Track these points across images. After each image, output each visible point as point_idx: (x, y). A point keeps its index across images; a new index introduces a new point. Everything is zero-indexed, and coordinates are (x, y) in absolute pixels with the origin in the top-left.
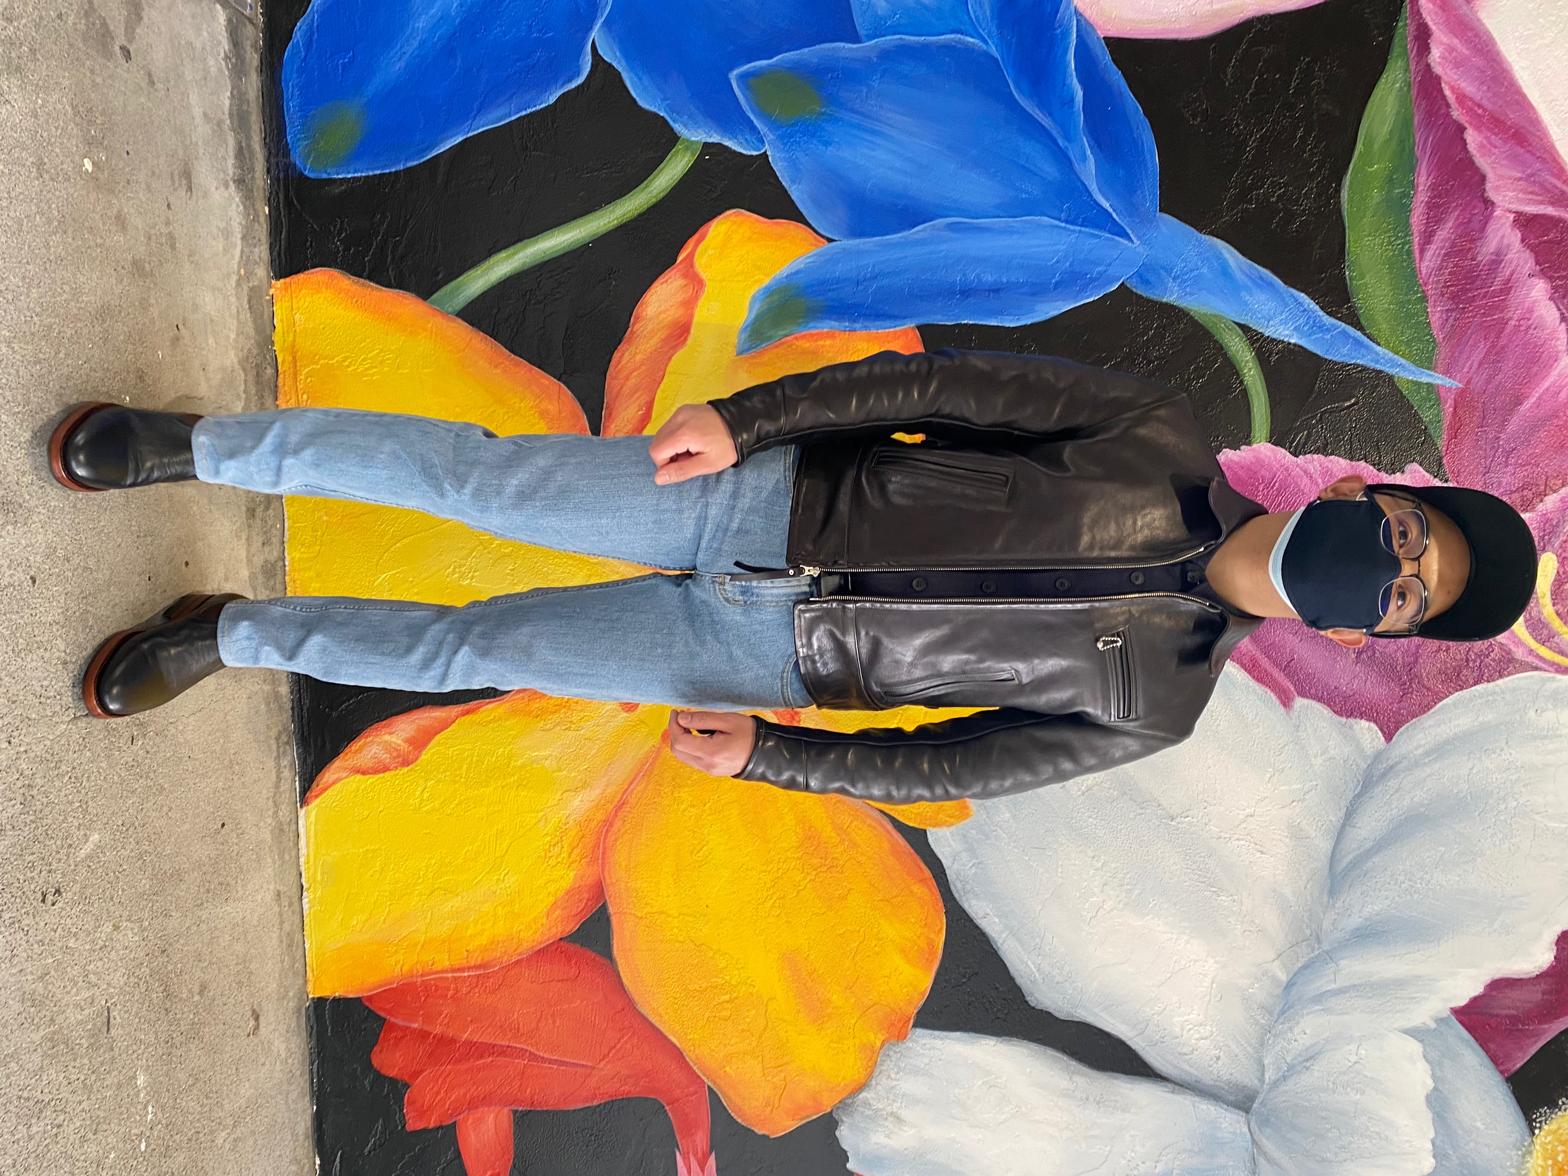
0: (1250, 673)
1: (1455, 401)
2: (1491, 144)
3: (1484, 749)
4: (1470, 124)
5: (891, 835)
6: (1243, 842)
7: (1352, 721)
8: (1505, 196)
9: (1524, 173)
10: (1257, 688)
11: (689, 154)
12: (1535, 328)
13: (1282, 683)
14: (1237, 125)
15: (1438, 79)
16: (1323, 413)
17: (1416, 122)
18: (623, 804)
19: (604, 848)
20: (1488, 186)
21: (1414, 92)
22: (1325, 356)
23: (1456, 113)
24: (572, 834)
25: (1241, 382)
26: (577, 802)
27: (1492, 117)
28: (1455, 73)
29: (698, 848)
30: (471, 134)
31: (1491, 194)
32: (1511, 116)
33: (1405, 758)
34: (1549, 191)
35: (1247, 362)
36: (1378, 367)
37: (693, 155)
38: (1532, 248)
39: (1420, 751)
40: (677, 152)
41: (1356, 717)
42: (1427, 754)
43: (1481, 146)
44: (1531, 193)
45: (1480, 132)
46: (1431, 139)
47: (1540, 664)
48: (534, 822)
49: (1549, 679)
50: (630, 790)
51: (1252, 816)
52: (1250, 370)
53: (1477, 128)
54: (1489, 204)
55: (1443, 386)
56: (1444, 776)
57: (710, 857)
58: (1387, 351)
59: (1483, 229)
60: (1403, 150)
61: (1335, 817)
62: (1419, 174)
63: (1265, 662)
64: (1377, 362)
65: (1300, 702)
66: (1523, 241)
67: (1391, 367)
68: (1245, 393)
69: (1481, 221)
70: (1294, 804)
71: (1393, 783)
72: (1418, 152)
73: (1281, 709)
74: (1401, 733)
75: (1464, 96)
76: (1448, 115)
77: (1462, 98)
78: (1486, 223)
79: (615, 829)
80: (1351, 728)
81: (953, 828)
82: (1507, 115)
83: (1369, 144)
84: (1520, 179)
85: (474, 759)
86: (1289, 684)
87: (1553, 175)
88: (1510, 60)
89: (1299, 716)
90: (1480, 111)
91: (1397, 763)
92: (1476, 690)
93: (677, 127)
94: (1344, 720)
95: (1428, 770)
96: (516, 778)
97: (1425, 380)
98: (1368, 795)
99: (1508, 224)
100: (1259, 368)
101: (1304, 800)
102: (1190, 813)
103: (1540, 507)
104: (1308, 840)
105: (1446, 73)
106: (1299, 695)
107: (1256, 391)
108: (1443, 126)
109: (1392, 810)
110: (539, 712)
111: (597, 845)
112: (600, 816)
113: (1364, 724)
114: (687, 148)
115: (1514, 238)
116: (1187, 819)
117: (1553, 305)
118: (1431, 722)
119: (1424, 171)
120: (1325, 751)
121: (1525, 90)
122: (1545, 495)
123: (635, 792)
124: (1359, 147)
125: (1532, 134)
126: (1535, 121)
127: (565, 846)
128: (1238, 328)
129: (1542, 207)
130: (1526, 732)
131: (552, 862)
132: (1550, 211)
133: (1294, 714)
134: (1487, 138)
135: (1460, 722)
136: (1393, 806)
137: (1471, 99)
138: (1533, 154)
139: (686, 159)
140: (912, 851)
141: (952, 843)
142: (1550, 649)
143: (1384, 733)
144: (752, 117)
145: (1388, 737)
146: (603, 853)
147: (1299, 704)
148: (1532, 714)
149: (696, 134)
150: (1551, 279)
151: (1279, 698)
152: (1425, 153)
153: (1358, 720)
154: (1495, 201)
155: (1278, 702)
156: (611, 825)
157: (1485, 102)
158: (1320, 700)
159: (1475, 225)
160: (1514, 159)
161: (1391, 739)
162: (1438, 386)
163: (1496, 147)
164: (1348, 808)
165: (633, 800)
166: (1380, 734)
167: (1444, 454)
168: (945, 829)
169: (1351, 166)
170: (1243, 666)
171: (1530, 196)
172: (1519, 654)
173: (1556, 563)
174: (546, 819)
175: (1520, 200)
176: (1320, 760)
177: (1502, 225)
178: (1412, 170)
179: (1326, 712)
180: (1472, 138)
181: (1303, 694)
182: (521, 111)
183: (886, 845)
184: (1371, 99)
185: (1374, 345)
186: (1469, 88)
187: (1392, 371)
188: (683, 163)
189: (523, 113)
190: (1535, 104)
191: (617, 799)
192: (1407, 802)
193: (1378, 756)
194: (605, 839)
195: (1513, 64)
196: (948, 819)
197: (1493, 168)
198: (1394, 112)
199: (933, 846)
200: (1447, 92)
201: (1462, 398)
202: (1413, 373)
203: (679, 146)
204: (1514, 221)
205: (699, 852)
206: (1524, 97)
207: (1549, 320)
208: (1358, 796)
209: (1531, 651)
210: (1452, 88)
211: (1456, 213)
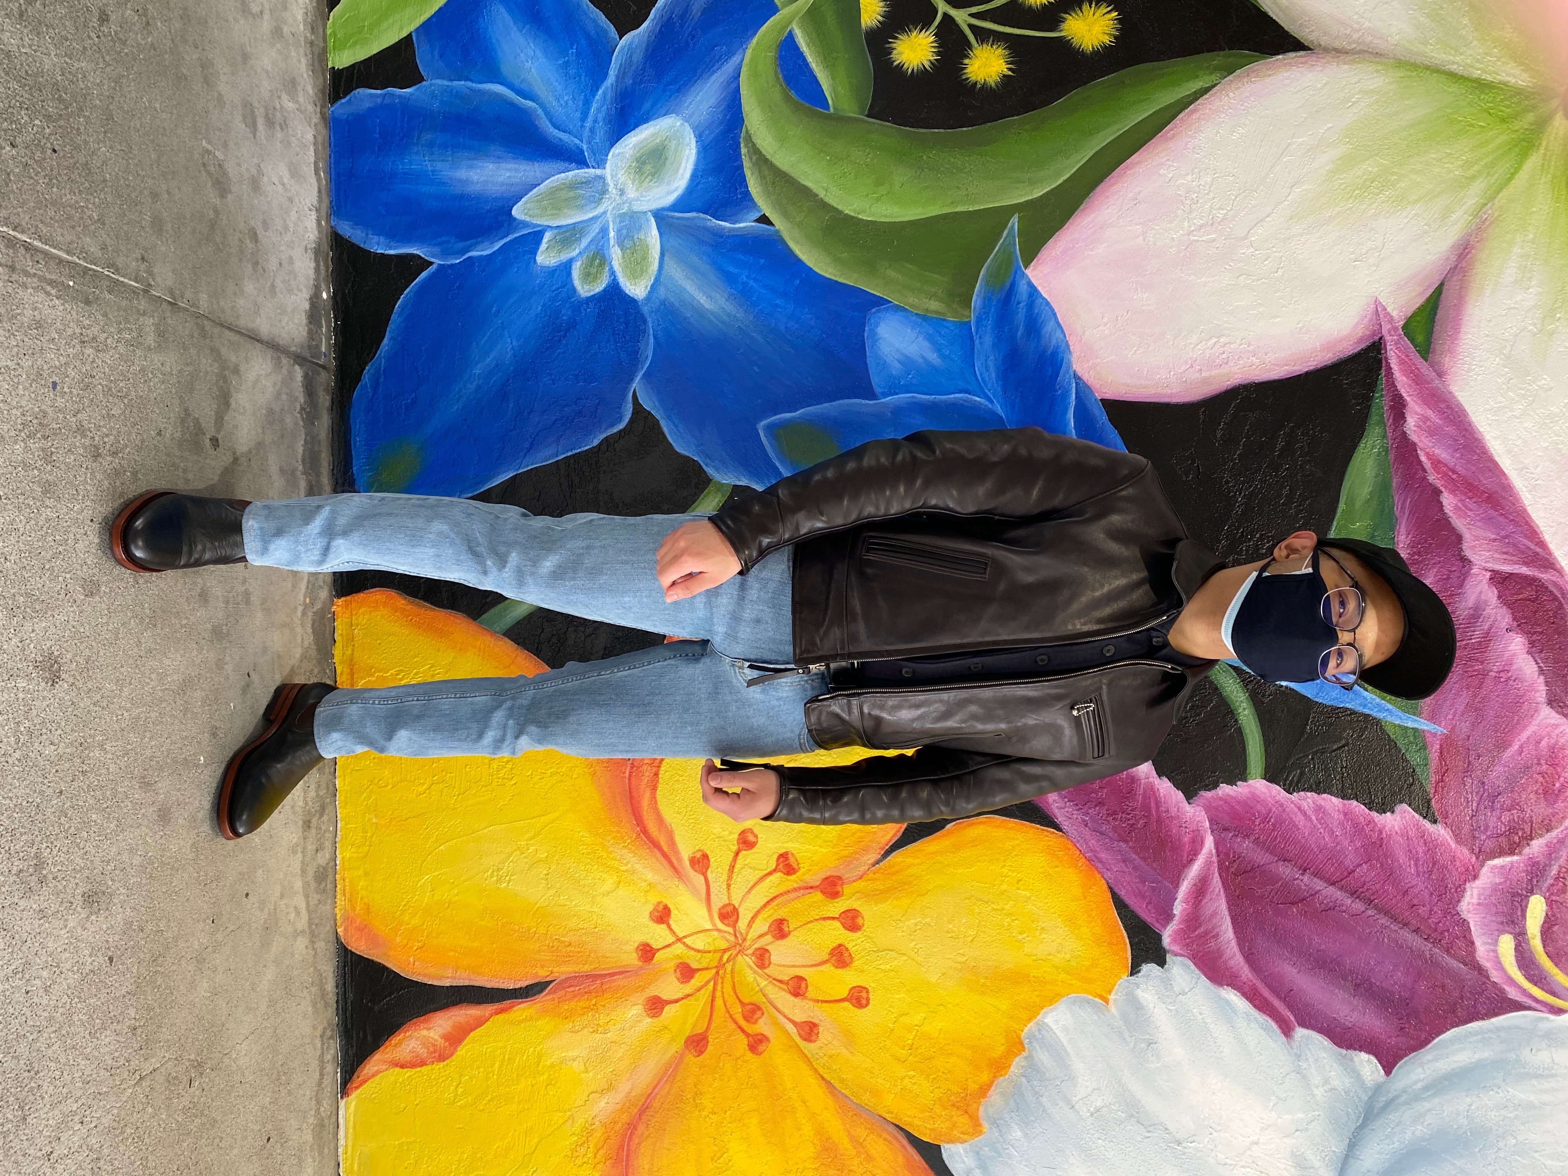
0: (1251, 1002)
1: (1441, 746)
2: (1466, 507)
3: (1482, 1085)
4: (1446, 488)
5: (906, 1149)
6: (1249, 1170)
7: (1351, 1053)
8: (1480, 555)
9: (1498, 534)
10: (1258, 1016)
11: (720, 495)
12: (1515, 681)
13: (1283, 1013)
14: (1227, 482)
15: (1414, 444)
16: (1315, 753)
17: (1394, 485)
18: (647, 1108)
19: (628, 1150)
20: (1465, 546)
21: (1391, 457)
22: (1316, 700)
23: (1433, 478)
24: (598, 1134)
25: (1236, 721)
26: (603, 1104)
27: (1466, 481)
28: (1430, 441)
29: (718, 1155)
30: (521, 471)
31: (1468, 553)
32: (1484, 482)
33: (1405, 1092)
34: (1523, 552)
35: (1242, 702)
36: (1367, 711)
37: (723, 496)
38: (1508, 605)
39: (1420, 1085)
40: (708, 493)
41: (1355, 1049)
42: (1426, 1088)
43: (1457, 508)
44: (1506, 553)
45: (1455, 495)
46: (1409, 500)
47: (1534, 1004)
48: (561, 1121)
49: (1542, 1019)
50: (653, 1094)
51: (1257, 1143)
52: (1244, 709)
53: (1452, 492)
54: (1465, 562)
55: (1428, 731)
56: (1444, 1111)
57: (730, 1164)
58: (1374, 697)
59: (1461, 585)
60: (1382, 511)
61: (1338, 1147)
62: (1399, 532)
63: (1266, 993)
64: (1365, 706)
65: (1300, 1032)
66: (1499, 597)
67: (1379, 711)
68: (1240, 731)
69: (1459, 577)
70: (1298, 1133)
71: (1393, 1117)
72: (1397, 513)
73: (1284, 1039)
74: (1400, 1067)
75: (1439, 462)
76: (1425, 479)
77: (1437, 463)
78: (1464, 580)
79: (638, 1132)
80: (1351, 1060)
81: (966, 1145)
82: (1480, 481)
83: (1351, 502)
84: (1495, 540)
85: (506, 1057)
86: (1289, 1014)
87: (1526, 537)
88: (1481, 430)
89: (1300, 1046)
90: (1454, 476)
91: (1397, 1097)
92: (1472, 1027)
93: (710, 471)
94: (1344, 1051)
95: (1427, 1105)
96: (545, 1077)
97: (1410, 724)
98: (1370, 1127)
99: (1485, 581)
100: (1253, 709)
101: (1306, 1130)
102: (1195, 1138)
103: (1526, 850)
104: (1312, 1170)
105: (1421, 441)
106: (1299, 1025)
107: (1251, 730)
108: (1419, 490)
109: (1393, 1143)
110: (568, 1014)
111: (621, 1147)
112: (625, 1118)
113: (1364, 1056)
114: (718, 490)
115: (1491, 595)
116: (1193, 1145)
117: (1531, 659)
118: (1429, 1057)
119: (1403, 530)
120: (1326, 1081)
121: (1497, 459)
122: (1532, 839)
123: (658, 1096)
124: (1342, 506)
125: (1504, 498)
126: (1507, 487)
127: (591, 1146)
128: (1232, 671)
129: (1517, 566)
130: (1522, 1070)
131: (579, 1162)
132: (1524, 570)
133: (1295, 1044)
134: (1461, 500)
135: (1458, 1058)
136: (1395, 1139)
137: (1446, 465)
138: (1506, 518)
140: (926, 1166)
141: (966, 1159)
142: (1543, 989)
143: (1384, 1068)
144: (778, 464)
145: (1388, 1069)
146: (628, 1156)
147: (1299, 1034)
148: (1528, 1050)
149: (726, 478)
150: (1528, 633)
151: (1280, 1027)
152: (1404, 513)
153: (1357, 1052)
154: (1472, 559)
155: (1278, 1031)
156: (635, 1128)
157: (1458, 468)
158: (1320, 1031)
159: (1454, 580)
160: (1488, 521)
161: (1391, 1072)
162: (1424, 731)
163: (1470, 510)
164: (1350, 1139)
165: (656, 1104)
166: (1380, 1067)
167: (1431, 796)
168: (959, 1145)
169: (1335, 523)
170: (1244, 995)
171: (1505, 556)
172: (1513, 994)
173: (1544, 905)
174: (573, 1119)
175: (1494, 559)
176: (1321, 1089)
177: (1479, 583)
178: (1392, 529)
179: (1326, 1043)
180: (1448, 501)
181: (1303, 1024)
182: (567, 451)
183: (901, 1159)
184: (1352, 462)
186: (1443, 454)
187: (1380, 715)
189: (569, 454)
190: (1506, 472)
191: (641, 1103)
192: (1408, 1135)
193: (1378, 1089)
194: (629, 1142)
195: (1485, 434)
196: (962, 1136)
197: (1468, 529)
198: (1374, 474)
199: (947, 1162)
200: (1423, 458)
201: (1447, 744)
202: (1401, 718)
203: (711, 487)
204: (1490, 579)
205: (719, 1158)
206: (1496, 464)
207: (1528, 672)
208: (1361, 1127)
209: (1525, 992)
210: (1427, 455)
211: (1435, 570)
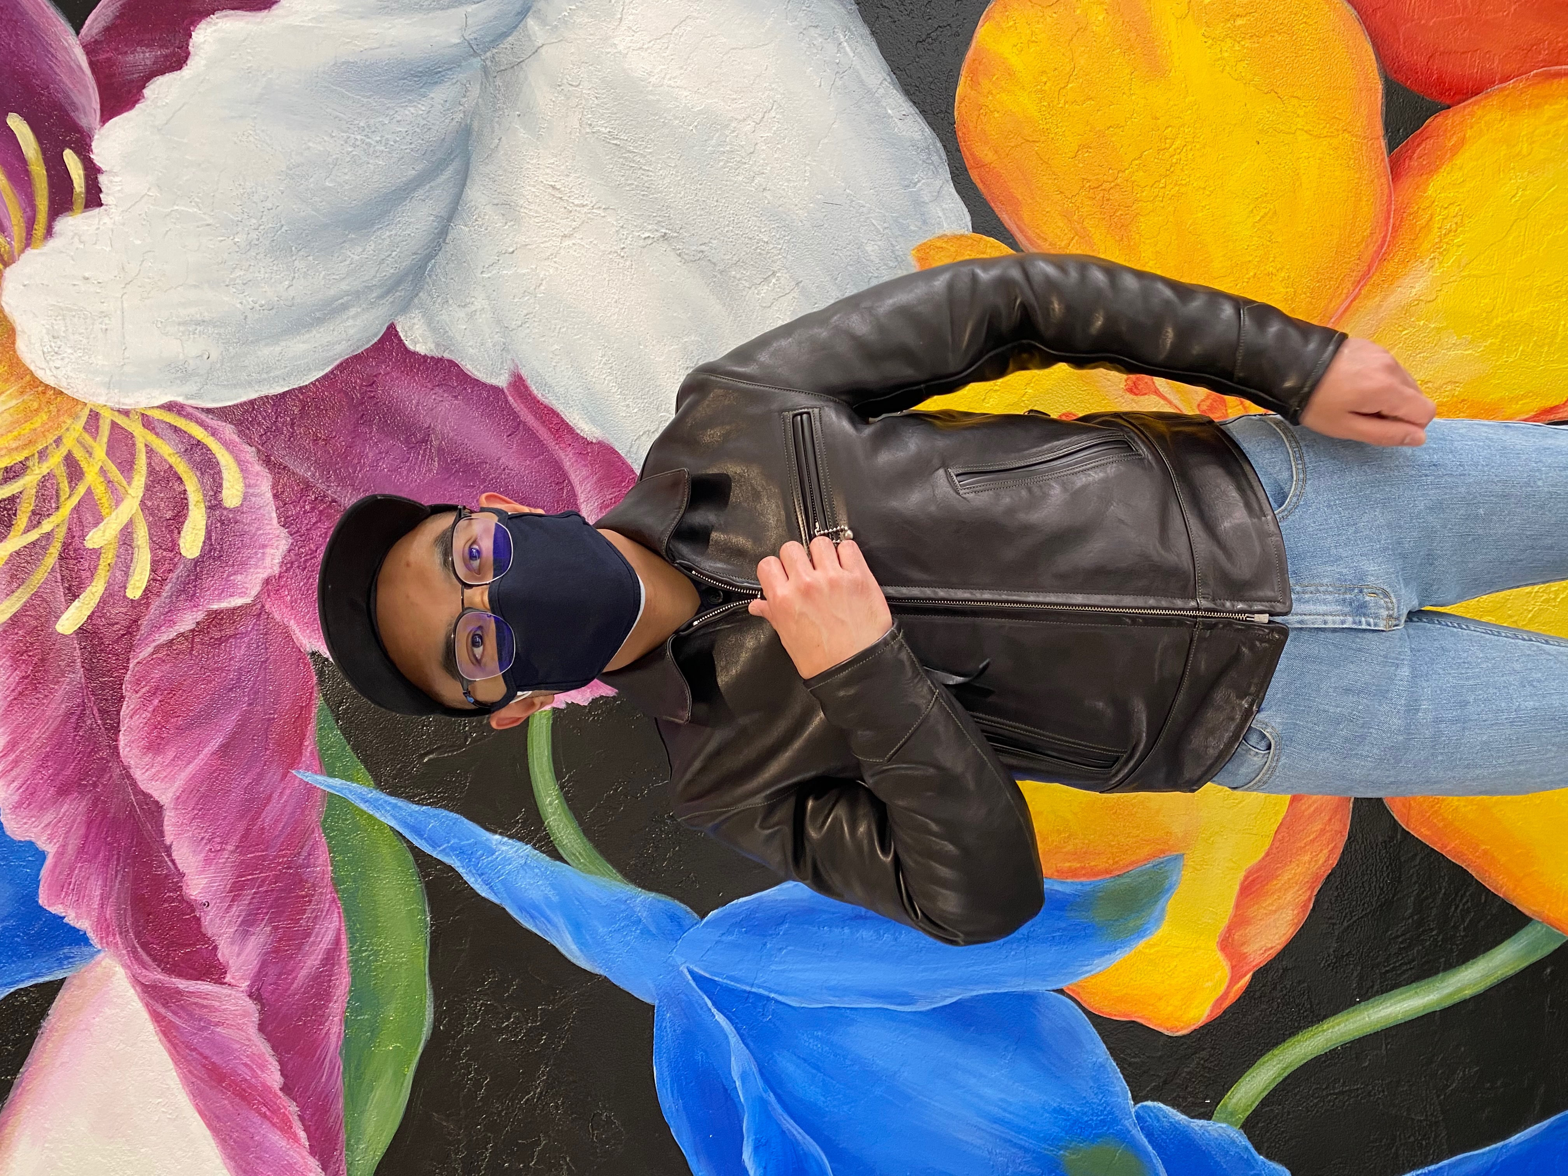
0: (563, 420)
1: (301, 754)
2: (252, 1069)
3: (274, 311)
4: (275, 1094)
5: (1018, 227)
6: (576, 202)
7: (437, 354)
8: (236, 1004)
9: (213, 1032)
10: (554, 402)
11: (1230, 1107)
12: (202, 838)
13: (522, 406)
14: (557, 1107)
15: (313, 1152)
16: (464, 745)
17: (341, 1100)
18: (1359, 282)
19: (1387, 224)
20: (256, 1017)
21: (343, 1136)
22: (458, 816)
23: (292, 1108)
24: (1426, 246)
25: (562, 787)
27: (249, 1103)
28: (292, 1157)
29: (1267, 218)
31: (252, 1007)
32: (226, 1102)
33: (372, 303)
34: (182, 1007)
35: (554, 814)
36: (393, 800)
37: (1225, 1105)
38: (205, 939)
39: (353, 311)
40: (1246, 1110)
41: (432, 358)
42: (345, 307)
43: (263, 1067)
44: (205, 1007)
45: (264, 1085)
46: (323, 1079)
47: (203, 416)
49: (192, 397)
50: (1349, 300)
51: (565, 236)
52: (551, 804)
53: (267, 1088)
54: (255, 995)
55: (316, 773)
56: (324, 278)
57: (1252, 206)
58: (382, 819)
59: (263, 965)
60: (357, 1068)
61: (460, 230)
62: (339, 1037)
63: (543, 433)
64: (395, 806)
65: (501, 381)
66: (216, 948)
67: (377, 800)
68: (558, 775)
69: (265, 976)
70: (511, 250)
71: (389, 270)
72: (340, 1062)
73: (524, 373)
74: (375, 335)
75: (281, 1130)
76: (303, 1108)
77: (285, 1128)
78: (259, 972)
79: (1372, 249)
80: (438, 345)
81: (940, 232)
82: (231, 1103)
83: (399, 1075)
84: (217, 1024)
86: (515, 405)
87: (177, 1028)
88: (225, 1171)
89: (502, 363)
90: (264, 1109)
91: (381, 297)
92: (282, 386)
93: (1243, 1140)
94: (447, 355)
95: (344, 286)
96: (1495, 322)
97: (337, 782)
98: (419, 257)
99: (233, 969)
100: (539, 804)
101: (499, 254)
102: (641, 243)
103: (200, 616)
104: (496, 202)
105: (303, 1158)
106: (502, 390)
107: (543, 776)
108: (308, 1094)
109: (390, 236)
111: (1395, 229)
113: (421, 349)
114: (1232, 1114)
115: (226, 952)
116: (647, 235)
117: (180, 866)
118: (338, 348)
119: (333, 1039)
120: (471, 316)
121: (208, 1133)
122: (193, 631)
123: (1344, 296)
124: (410, 1073)
125: (201, 1079)
126: (198, 1096)
128: (564, 856)
129: (191, 989)
130: (222, 330)
131: (1454, 209)
132: (182, 984)
133: (508, 366)
134: (256, 1077)
135: (303, 347)
136: (387, 242)
137: (274, 1125)
138: (201, 1054)
139: (1234, 1100)
140: (992, 205)
141: (940, 214)
142: (190, 436)
143: (397, 334)
144: (1150, 1148)
145: (391, 332)
146: (1389, 218)
147: (503, 378)
148: (214, 355)
149: (1220, 1131)
150: (182, 899)
151: (526, 388)
152: (331, 1061)
153: (429, 354)
154: (248, 999)
155: (529, 382)
157: (257, 1119)
158: (476, 382)
159: (272, 971)
160: (224, 1049)
161: (388, 328)
162: (322, 773)
163: (246, 1065)
164: (445, 240)
165: (1348, 285)
166: (402, 335)
167: (316, 688)
168: (948, 232)
169: (420, 1050)
170: (570, 430)
171: (205, 1002)
172: (229, 431)
173: (182, 545)
174: (1459, 267)
175: (218, 998)
176: (477, 305)
177: (240, 968)
178: (347, 1041)
179: (468, 366)
180: (274, 1078)
181: (496, 390)
183: (1026, 214)
184: (394, 1131)
185: (398, 828)
186: (277, 1139)
187: (376, 794)
188: (1238, 1096)
190: (197, 1115)
191: (1366, 288)
192: (371, 247)
193: (405, 307)
194: (1385, 236)
195: (221, 1165)
196: (944, 245)
197: (250, 1040)
198: (367, 1114)
199: (966, 210)
200: (302, 1135)
201: (293, 759)
202: (351, 791)
203: (1242, 1117)
204: (225, 973)
205: (1266, 214)
206: (209, 1126)
207: (184, 850)
208: (430, 257)
209: (214, 433)
210: (296, 1139)
211: (295, 985)
